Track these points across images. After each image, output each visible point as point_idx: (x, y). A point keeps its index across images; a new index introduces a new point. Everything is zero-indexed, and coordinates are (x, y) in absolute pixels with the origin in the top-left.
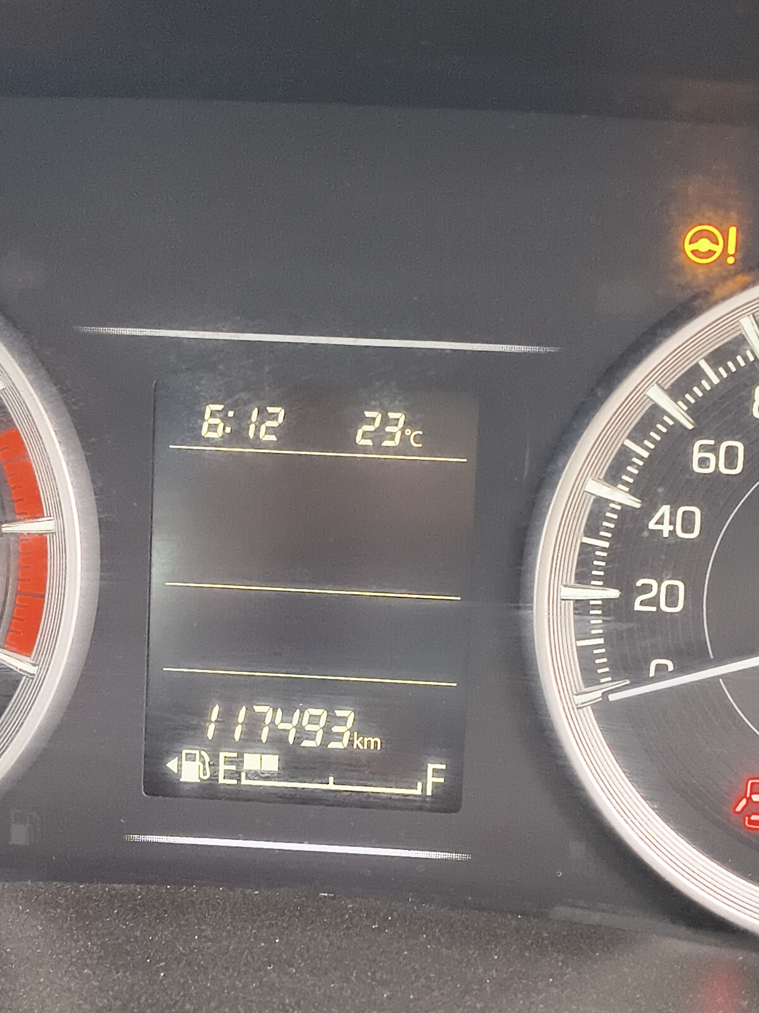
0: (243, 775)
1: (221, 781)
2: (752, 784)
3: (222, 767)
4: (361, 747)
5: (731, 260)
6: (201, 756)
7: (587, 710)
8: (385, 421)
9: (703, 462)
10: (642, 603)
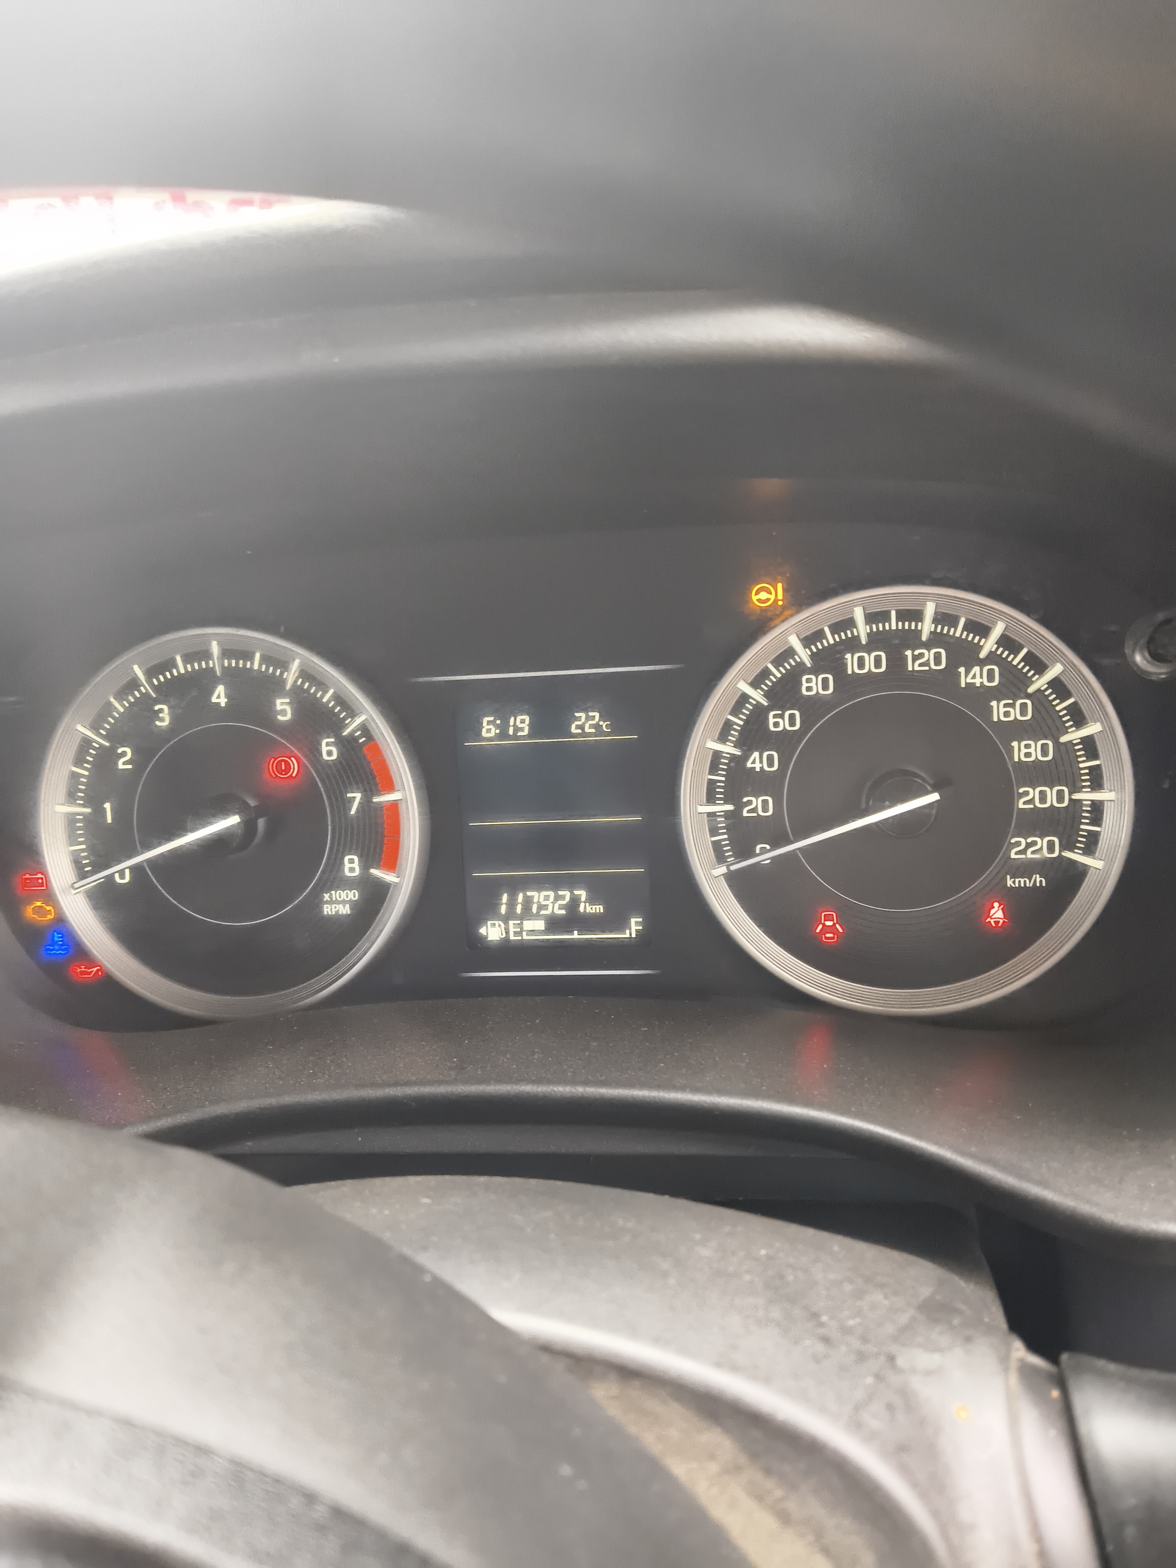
0: (524, 933)
1: (512, 937)
2: (825, 915)
3: (512, 930)
4: (591, 912)
5: (780, 603)
6: (499, 926)
7: (721, 879)
8: (588, 718)
9: (776, 724)
10: (748, 812)
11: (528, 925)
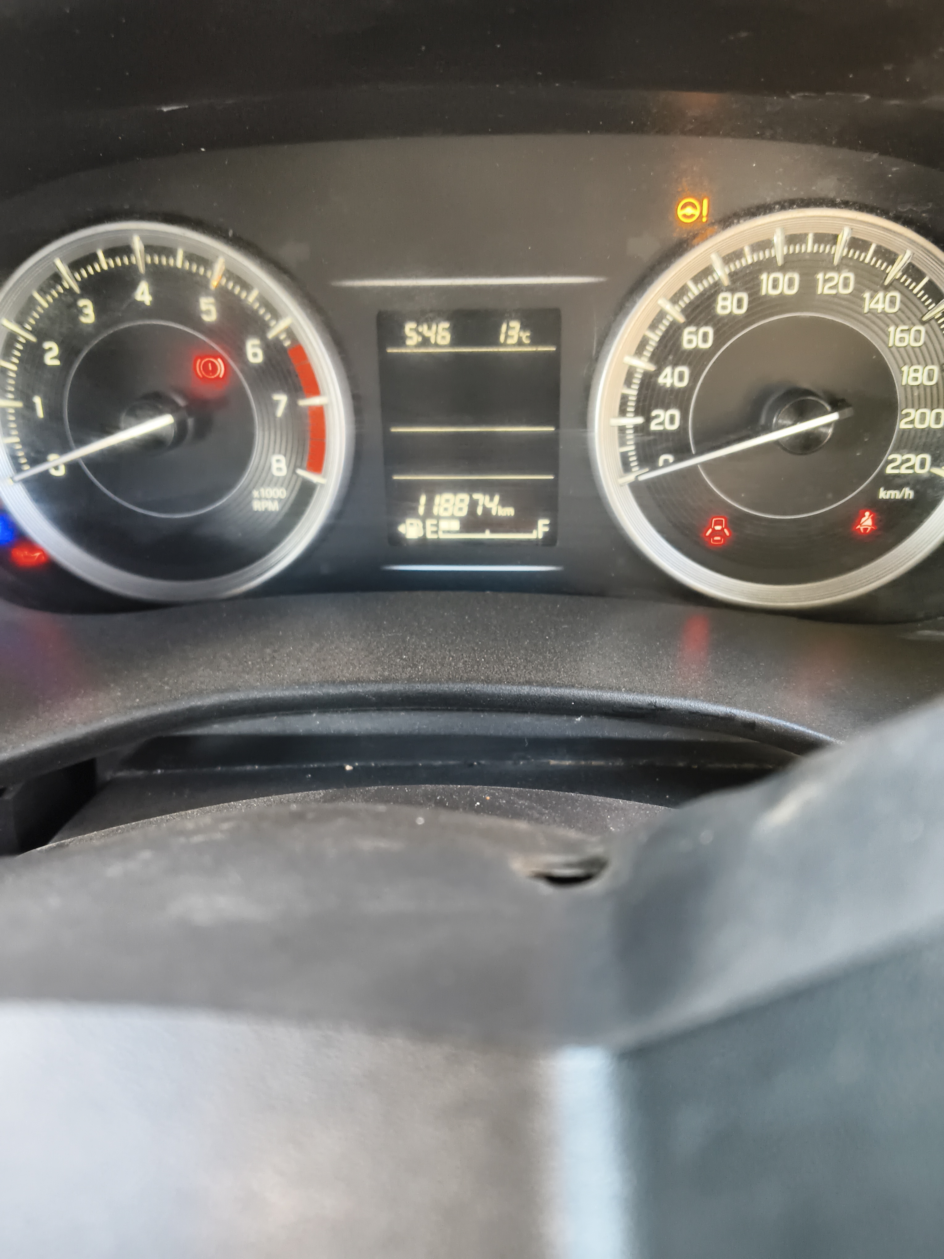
0: (441, 532)
1: (430, 536)
2: (715, 521)
3: (430, 529)
4: (502, 514)
5: (704, 220)
6: (417, 525)
7: (626, 488)
8: (509, 329)
9: (690, 342)
10: (656, 425)
11: (444, 525)
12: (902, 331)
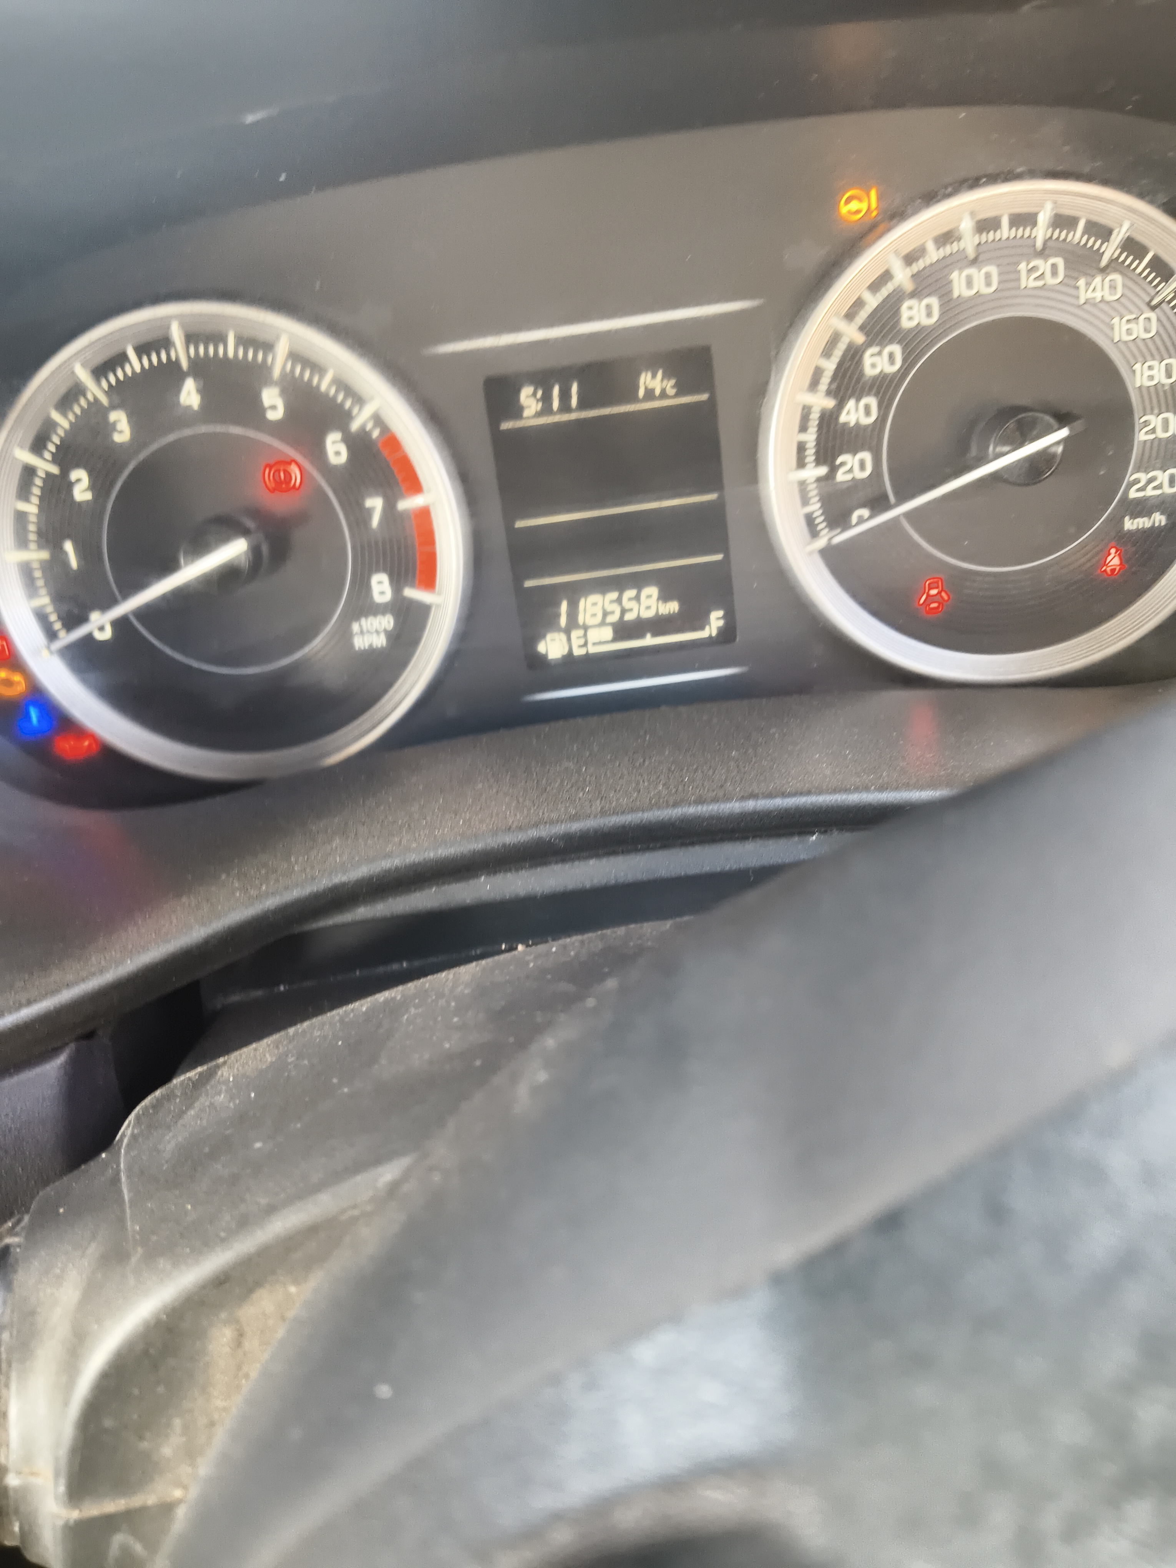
0: (590, 646)
1: (578, 652)
2: (929, 584)
3: (575, 643)
4: (665, 611)
5: (874, 214)
6: (560, 639)
7: (819, 555)
9: (874, 366)
10: (844, 474)
11: (594, 635)
12: (1128, 321)
